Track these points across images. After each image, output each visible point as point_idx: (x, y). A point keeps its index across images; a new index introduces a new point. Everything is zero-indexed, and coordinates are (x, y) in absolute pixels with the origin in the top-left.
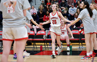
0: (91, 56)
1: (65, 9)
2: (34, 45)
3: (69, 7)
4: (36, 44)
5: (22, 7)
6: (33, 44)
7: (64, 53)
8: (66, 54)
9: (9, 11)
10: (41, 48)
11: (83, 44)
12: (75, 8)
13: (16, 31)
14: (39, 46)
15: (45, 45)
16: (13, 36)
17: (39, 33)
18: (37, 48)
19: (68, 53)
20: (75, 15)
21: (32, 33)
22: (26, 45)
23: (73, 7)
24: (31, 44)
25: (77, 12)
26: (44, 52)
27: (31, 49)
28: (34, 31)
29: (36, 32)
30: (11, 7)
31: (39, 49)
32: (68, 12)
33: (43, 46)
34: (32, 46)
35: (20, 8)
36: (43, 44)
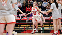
2: (20, 27)
4: (21, 26)
5: (12, 2)
6: (19, 26)
9: (3, 5)
13: (8, 18)
14: (23, 28)
15: (27, 27)
16: (6, 21)
17: (23, 19)
18: (22, 28)
21: (18, 19)
22: (15, 27)
25: (48, 5)
30: (4, 2)
31: (23, 29)
32: (42, 5)
33: (26, 28)
34: (19, 28)
35: (10, 3)
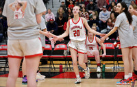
0: (130, 79)
1: (93, 13)
2: (50, 64)
3: (99, 11)
4: (54, 62)
5: (35, 10)
6: (49, 62)
10: (61, 68)
11: (119, 62)
12: (108, 13)
13: (26, 44)
14: (58, 66)
15: (66, 64)
16: (22, 51)
17: (58, 47)
18: (54, 68)
21: (48, 47)
22: (40, 65)
23: (105, 11)
24: (46, 63)
25: (111, 18)
26: (65, 75)
27: (47, 70)
28: (50, 44)
29: (53, 46)
31: (58, 70)
32: (98, 18)
33: (64, 66)
34: (48, 66)
36: (64, 62)
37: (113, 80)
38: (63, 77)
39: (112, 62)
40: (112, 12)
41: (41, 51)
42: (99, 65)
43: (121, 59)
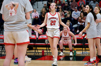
0: (94, 62)
2: (35, 50)
4: (38, 48)
6: (34, 48)
7: (67, 58)
8: (69, 60)
10: (43, 52)
11: (86, 49)
12: (79, 12)
14: (41, 51)
15: (47, 50)
16: (14, 40)
17: (41, 37)
18: (38, 53)
19: (71, 58)
20: (78, 19)
21: (33, 37)
23: (76, 11)
24: (32, 49)
25: (81, 16)
26: (46, 58)
28: (35, 35)
31: (41, 54)
32: (71, 16)
33: (45, 51)
36: (45, 48)
37: (81, 62)
38: (45, 60)
39: (81, 49)
40: (81, 12)
41: (28, 40)
42: (71, 51)
43: (87, 46)
